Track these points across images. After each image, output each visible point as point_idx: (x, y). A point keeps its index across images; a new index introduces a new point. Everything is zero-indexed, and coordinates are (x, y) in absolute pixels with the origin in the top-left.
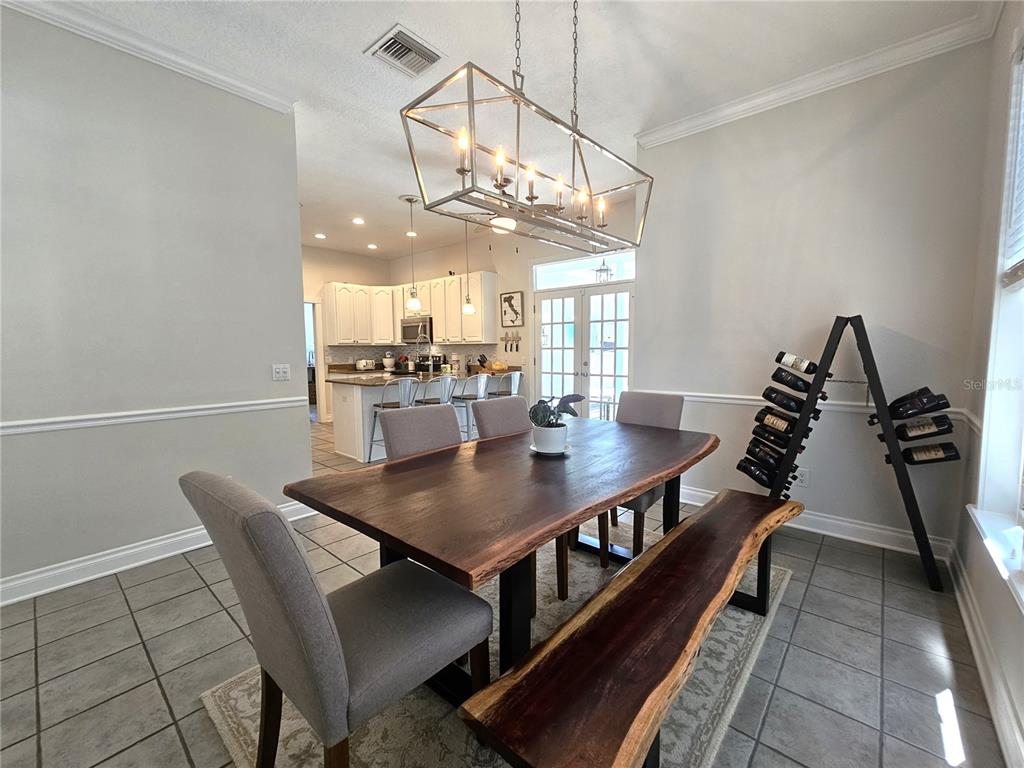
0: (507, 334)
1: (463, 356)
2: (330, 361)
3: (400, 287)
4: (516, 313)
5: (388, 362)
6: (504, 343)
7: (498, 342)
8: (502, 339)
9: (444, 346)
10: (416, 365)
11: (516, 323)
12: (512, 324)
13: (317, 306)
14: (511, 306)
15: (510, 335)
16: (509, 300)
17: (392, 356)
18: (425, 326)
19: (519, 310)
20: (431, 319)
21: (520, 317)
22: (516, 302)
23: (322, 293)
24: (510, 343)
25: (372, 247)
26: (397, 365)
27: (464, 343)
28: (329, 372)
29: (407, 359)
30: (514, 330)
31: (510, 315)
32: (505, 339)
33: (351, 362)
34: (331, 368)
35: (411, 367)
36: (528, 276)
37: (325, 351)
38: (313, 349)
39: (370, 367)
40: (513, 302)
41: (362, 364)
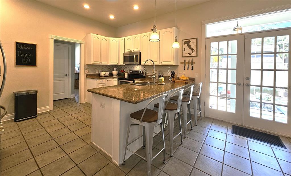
0: (185, 60)
1: (158, 71)
2: (87, 72)
3: (123, 38)
4: (192, 50)
5: (115, 73)
6: (183, 65)
7: (179, 64)
8: (181, 63)
9: (145, 66)
10: (128, 74)
11: (192, 55)
12: (189, 55)
13: (82, 44)
14: (189, 46)
15: (187, 61)
16: (188, 43)
17: (117, 70)
18: (137, 56)
19: (194, 48)
20: (140, 52)
21: (195, 52)
22: (193, 44)
23: (85, 38)
24: (187, 65)
25: (112, 17)
26: (119, 74)
27: (160, 64)
28: (86, 78)
29: (124, 72)
30: (191, 59)
31: (189, 50)
32: (184, 63)
33: (97, 72)
34: (88, 76)
35: (126, 75)
36: (203, 30)
37: (85, 67)
38: (79, 66)
39: (107, 75)
40: (190, 44)
41: (103, 74)
